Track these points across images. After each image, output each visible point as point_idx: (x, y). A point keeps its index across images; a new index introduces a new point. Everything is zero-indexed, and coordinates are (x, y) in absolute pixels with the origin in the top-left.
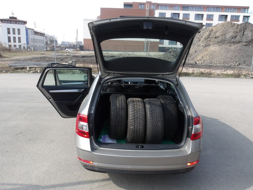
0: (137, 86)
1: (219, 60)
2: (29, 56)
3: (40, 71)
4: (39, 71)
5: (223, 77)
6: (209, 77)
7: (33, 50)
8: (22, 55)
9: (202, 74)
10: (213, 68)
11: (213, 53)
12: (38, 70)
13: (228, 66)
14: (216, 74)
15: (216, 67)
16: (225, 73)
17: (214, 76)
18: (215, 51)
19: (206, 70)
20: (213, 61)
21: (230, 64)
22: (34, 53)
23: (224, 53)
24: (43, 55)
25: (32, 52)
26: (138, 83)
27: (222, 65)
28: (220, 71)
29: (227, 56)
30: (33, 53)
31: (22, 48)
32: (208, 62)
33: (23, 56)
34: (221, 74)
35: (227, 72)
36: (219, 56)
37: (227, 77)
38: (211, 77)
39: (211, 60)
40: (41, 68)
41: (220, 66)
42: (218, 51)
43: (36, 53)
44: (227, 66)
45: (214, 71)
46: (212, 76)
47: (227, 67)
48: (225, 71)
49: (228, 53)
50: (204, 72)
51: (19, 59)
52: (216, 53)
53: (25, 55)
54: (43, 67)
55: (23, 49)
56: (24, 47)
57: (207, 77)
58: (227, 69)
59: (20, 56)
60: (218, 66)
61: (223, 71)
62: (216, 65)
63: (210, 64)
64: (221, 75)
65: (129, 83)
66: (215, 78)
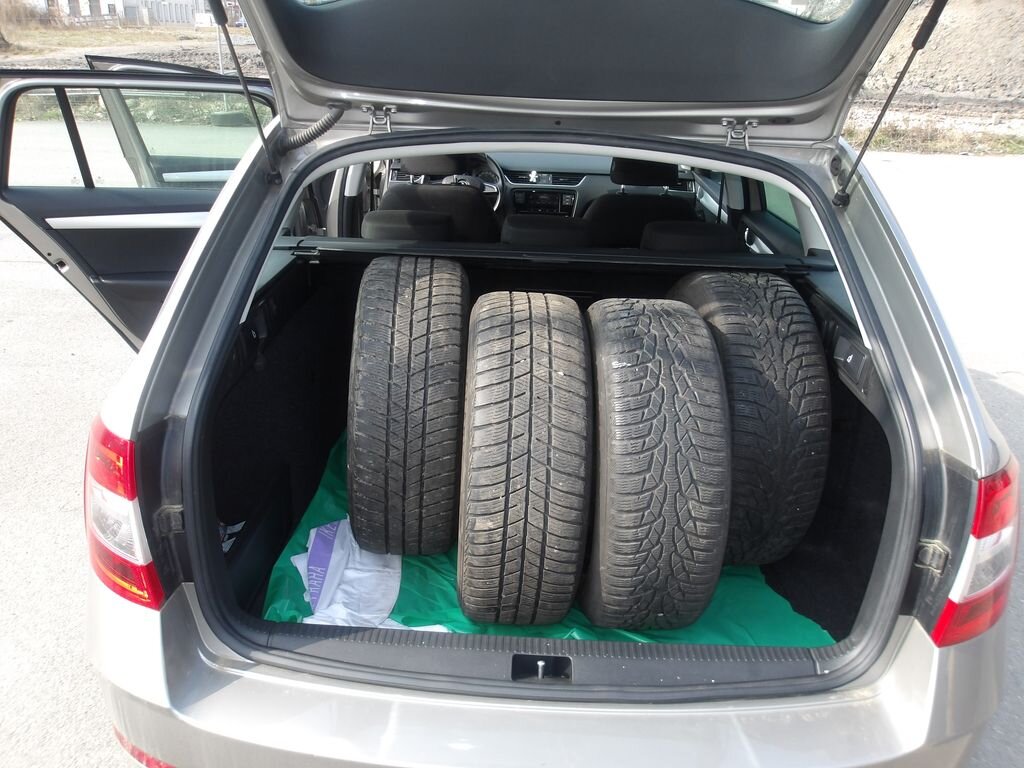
0: (572, 192)
1: (966, 72)
2: (125, 48)
3: (155, 114)
4: (150, 114)
5: (993, 151)
6: (925, 151)
7: (147, 21)
8: (97, 43)
9: (893, 135)
10: (943, 107)
11: (944, 38)
12: (147, 110)
13: (1010, 99)
14: (958, 134)
15: (956, 105)
16: (1002, 130)
17: (948, 144)
18: (954, 30)
19: (913, 116)
20: (939, 77)
21: (1016, 92)
22: (152, 32)
23: (995, 38)
24: (186, 44)
25: (145, 30)
26: (583, 175)
27: (981, 94)
28: (978, 120)
29: (1009, 52)
30: (150, 34)
31: (105, 10)
32: (918, 79)
33: (100, 46)
34: (980, 135)
35: (1009, 127)
36: (969, 50)
37: (1012, 153)
38: (935, 152)
39: (929, 74)
40: (160, 98)
41: (968, 100)
42: (968, 31)
43: (161, 34)
44: (1003, 98)
45: (948, 121)
46: (941, 144)
47: (1006, 102)
48: (1000, 123)
49: (1012, 38)
50: (902, 127)
51: (77, 60)
52: (958, 37)
53: (111, 43)
54: (167, 98)
55: (106, 18)
56: (112, 9)
57: (917, 149)
58: (1009, 112)
59: (87, 46)
60: (961, 99)
61: (992, 120)
62: (954, 95)
63: (927, 92)
64: (980, 142)
65: (533, 176)
66: (952, 155)
